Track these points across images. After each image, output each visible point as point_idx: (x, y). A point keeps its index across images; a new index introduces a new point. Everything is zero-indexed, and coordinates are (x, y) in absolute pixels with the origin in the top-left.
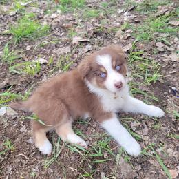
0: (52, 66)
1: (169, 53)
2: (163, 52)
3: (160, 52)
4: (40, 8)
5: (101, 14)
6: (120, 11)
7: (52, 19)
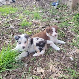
0: (34, 33)
1: (68, 30)
2: (66, 30)
3: (65, 30)
4: (28, 19)
5: (47, 21)
6: (53, 20)
7: (32, 22)
